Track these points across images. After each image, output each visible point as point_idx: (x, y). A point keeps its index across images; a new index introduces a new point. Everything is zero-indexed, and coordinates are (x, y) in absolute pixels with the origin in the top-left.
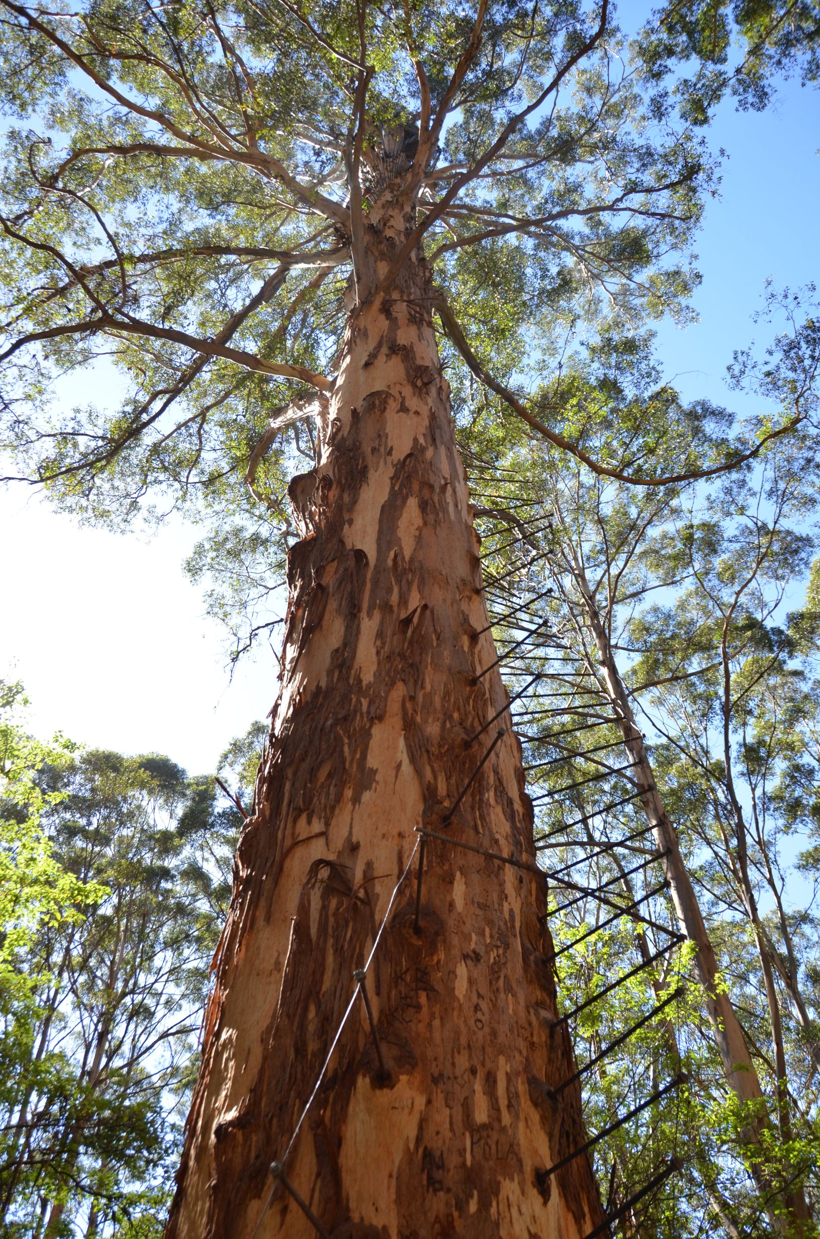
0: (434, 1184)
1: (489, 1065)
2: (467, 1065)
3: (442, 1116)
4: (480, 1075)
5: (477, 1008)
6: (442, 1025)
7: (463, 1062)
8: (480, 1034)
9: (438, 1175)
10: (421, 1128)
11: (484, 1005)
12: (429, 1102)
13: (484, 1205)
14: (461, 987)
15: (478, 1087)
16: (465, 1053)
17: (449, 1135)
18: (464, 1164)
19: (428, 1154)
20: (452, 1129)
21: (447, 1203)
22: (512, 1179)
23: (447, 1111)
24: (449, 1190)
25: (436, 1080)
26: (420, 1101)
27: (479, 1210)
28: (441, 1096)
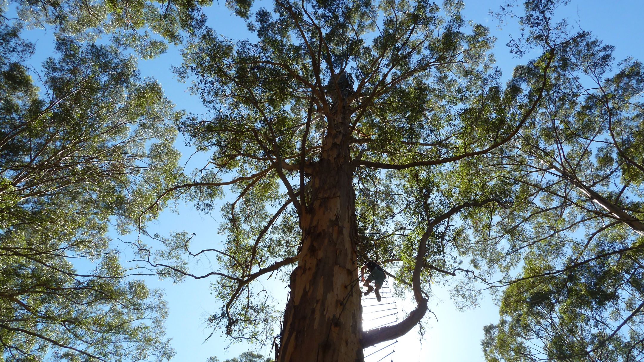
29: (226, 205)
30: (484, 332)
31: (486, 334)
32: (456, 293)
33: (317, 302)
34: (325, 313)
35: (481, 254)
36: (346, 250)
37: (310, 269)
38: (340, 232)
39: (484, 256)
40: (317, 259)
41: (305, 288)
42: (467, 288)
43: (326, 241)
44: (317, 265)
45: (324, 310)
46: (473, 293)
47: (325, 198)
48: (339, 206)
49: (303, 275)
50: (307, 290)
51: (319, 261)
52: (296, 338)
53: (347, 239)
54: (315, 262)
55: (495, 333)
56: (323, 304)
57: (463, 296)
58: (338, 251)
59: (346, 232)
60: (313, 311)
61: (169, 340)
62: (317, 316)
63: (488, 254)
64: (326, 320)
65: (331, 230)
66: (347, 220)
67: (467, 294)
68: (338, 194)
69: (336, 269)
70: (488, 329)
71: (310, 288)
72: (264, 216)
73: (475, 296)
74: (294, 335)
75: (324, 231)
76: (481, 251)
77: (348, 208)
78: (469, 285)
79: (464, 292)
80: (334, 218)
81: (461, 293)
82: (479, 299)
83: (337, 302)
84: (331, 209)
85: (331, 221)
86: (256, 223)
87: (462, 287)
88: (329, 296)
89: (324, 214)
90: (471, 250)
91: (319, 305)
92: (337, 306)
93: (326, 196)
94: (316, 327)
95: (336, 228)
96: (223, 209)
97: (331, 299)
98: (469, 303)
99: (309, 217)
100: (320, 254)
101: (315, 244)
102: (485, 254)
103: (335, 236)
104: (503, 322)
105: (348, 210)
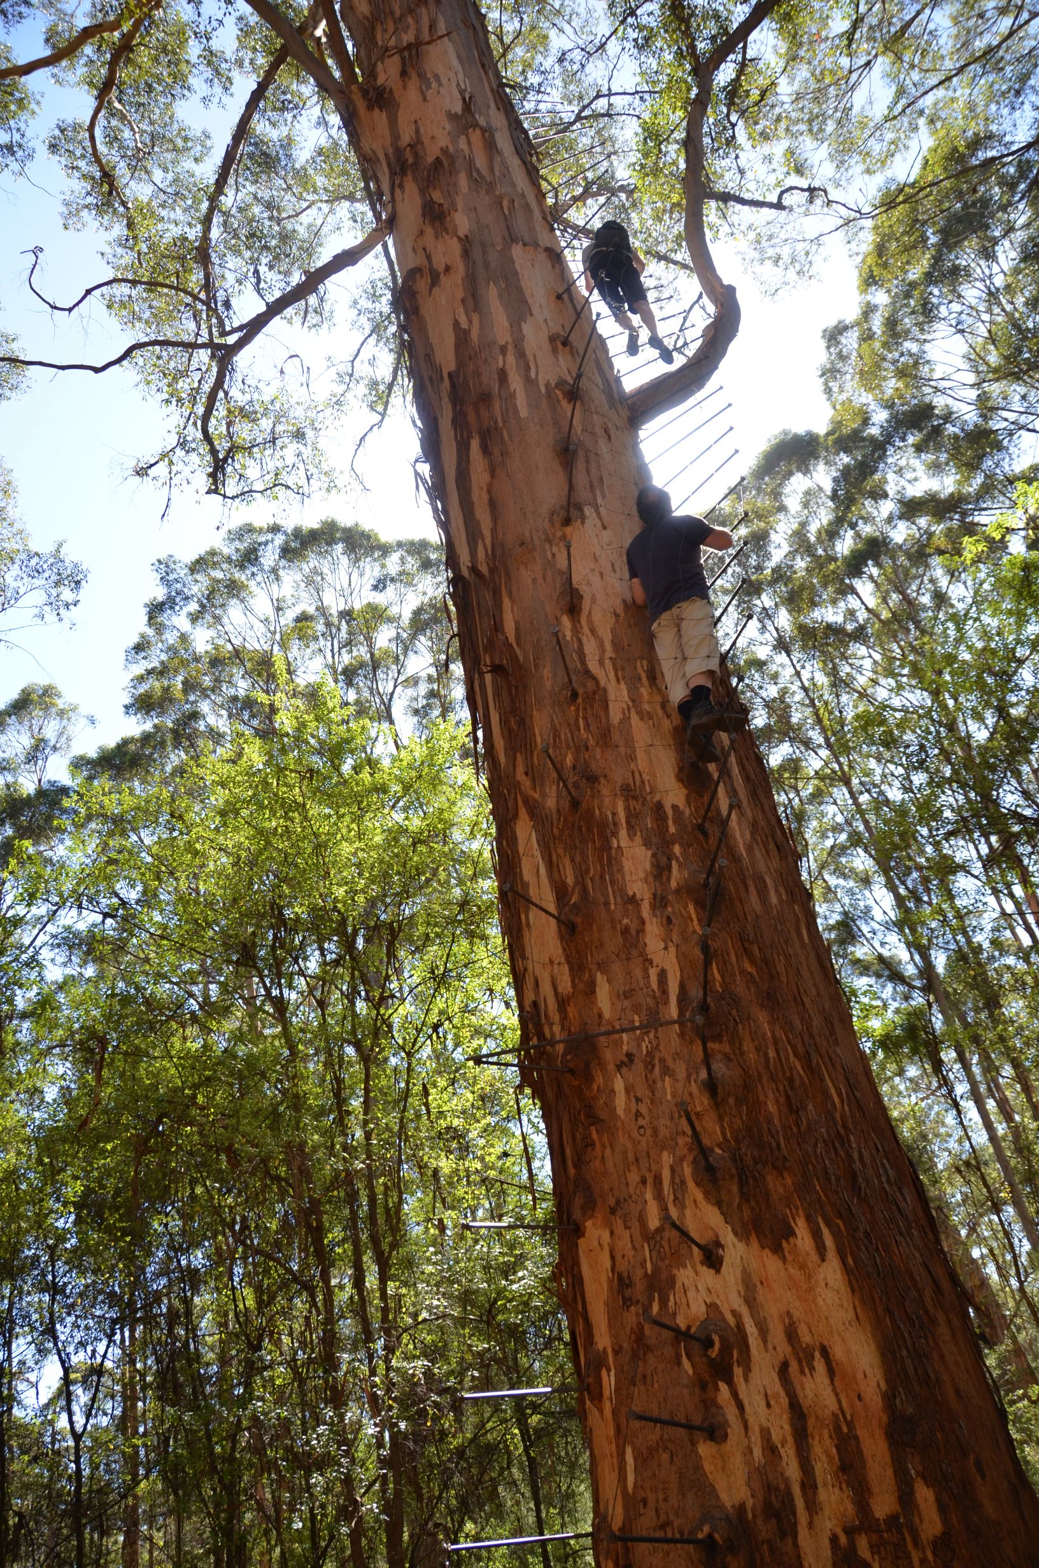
0: (627, 1302)
1: (654, 1168)
2: (638, 1179)
3: (624, 1242)
4: (650, 1181)
5: (638, 1114)
6: (613, 1150)
7: (634, 1177)
8: (644, 1140)
9: (628, 1293)
10: (613, 1258)
11: (643, 1109)
12: (612, 1233)
13: (664, 1303)
14: (620, 1101)
15: (649, 1196)
16: (634, 1168)
17: (631, 1253)
18: (646, 1273)
19: (620, 1278)
20: (634, 1248)
21: (637, 1314)
22: (685, 1267)
23: (627, 1233)
24: (638, 1302)
25: (613, 1211)
26: (606, 1236)
27: (660, 1309)
28: (620, 1222)
29: (57, 132)
30: (823, 344)
31: (828, 348)
32: (756, 255)
33: (503, 350)
34: (533, 374)
35: (810, 131)
36: (523, 195)
37: (448, 269)
38: (491, 146)
39: (817, 135)
40: (459, 238)
41: (456, 324)
42: (783, 236)
43: (463, 180)
44: (466, 254)
45: (528, 368)
46: (800, 246)
47: (409, 46)
48: (455, 62)
49: (436, 290)
50: (464, 325)
51: (466, 243)
52: (485, 450)
53: (514, 162)
54: (455, 247)
55: (850, 340)
56: (521, 354)
57: (777, 260)
58: (505, 203)
59: (503, 142)
60: (503, 376)
61: (60, 545)
62: (516, 382)
63: (830, 126)
64: (543, 390)
65: (462, 144)
66: (492, 105)
67: (785, 252)
68: (442, 28)
69: (517, 251)
70: (833, 336)
71: (470, 322)
72: (180, 143)
73: (807, 254)
74: (475, 444)
75: (444, 151)
76: (810, 122)
77: (483, 65)
78: (789, 227)
79: (778, 250)
80: (458, 108)
81: (771, 252)
82: (816, 259)
83: (552, 339)
84: (437, 77)
85: (452, 117)
86: (166, 170)
87: (770, 237)
88: (527, 328)
89: (425, 100)
90: (783, 125)
91: (511, 358)
92: (555, 351)
93: (408, 38)
94: (523, 412)
95: (476, 136)
96: (53, 147)
97: (535, 335)
98: (792, 274)
99: (380, 118)
100: (462, 222)
101: (437, 196)
102: (821, 130)
103: (480, 162)
104: (868, 310)
105: (486, 73)
